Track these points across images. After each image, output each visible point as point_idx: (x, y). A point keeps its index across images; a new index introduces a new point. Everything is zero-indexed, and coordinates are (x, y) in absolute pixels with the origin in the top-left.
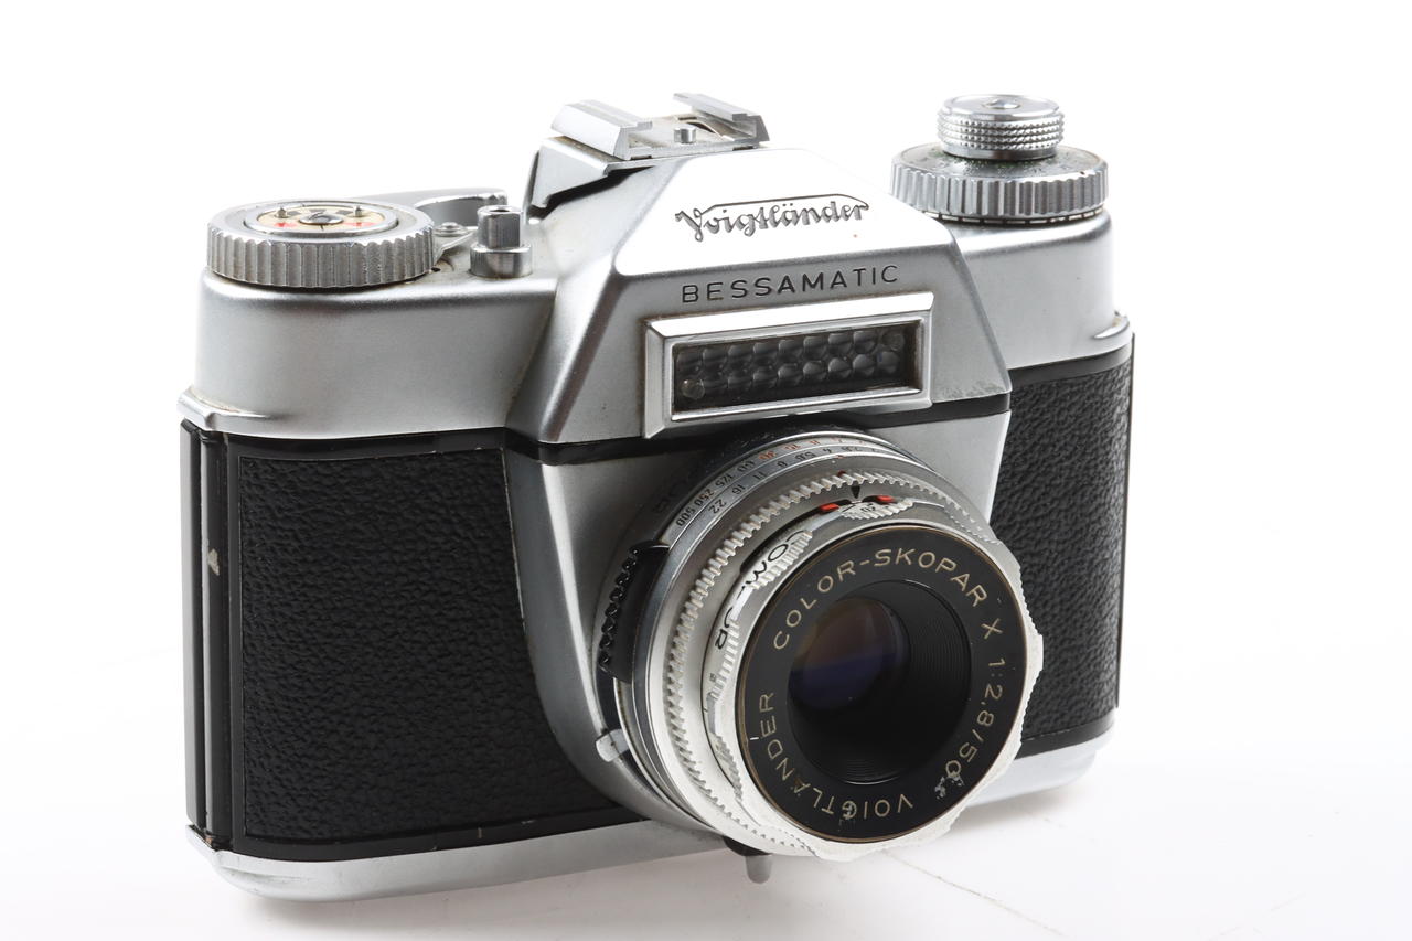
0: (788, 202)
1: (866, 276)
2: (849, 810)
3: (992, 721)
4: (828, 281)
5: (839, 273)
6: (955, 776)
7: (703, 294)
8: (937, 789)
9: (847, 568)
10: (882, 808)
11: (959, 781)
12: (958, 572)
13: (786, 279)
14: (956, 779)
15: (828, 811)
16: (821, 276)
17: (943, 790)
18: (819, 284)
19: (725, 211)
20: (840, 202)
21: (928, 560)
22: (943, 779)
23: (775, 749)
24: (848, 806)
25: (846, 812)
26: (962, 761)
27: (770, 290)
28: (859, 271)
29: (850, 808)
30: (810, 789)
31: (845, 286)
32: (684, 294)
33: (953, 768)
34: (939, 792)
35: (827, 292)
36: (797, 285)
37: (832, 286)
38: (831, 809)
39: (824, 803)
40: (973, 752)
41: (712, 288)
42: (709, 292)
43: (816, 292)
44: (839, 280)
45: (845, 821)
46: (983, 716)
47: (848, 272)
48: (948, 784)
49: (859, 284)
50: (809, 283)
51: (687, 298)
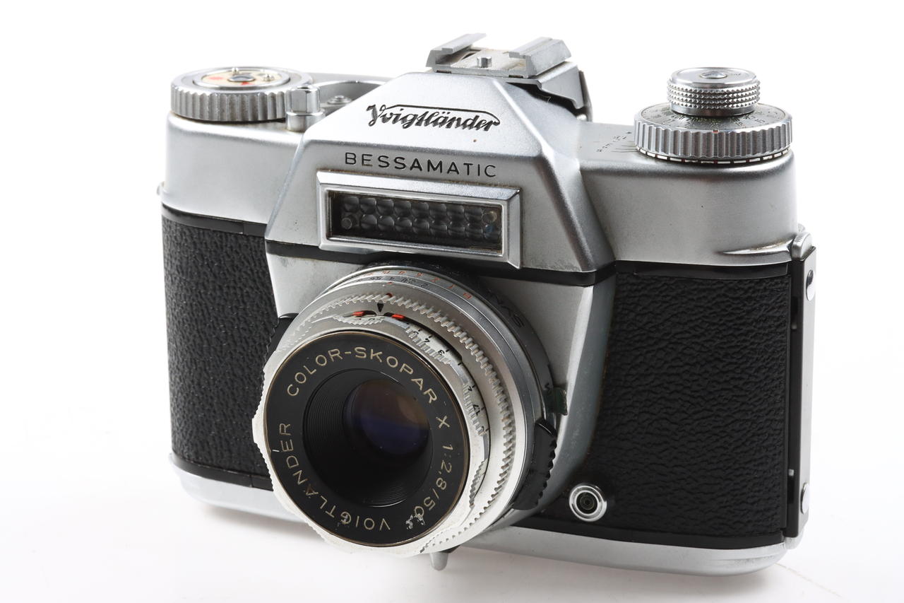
0: (447, 111)
1: (473, 169)
2: (346, 518)
3: (445, 486)
4: (445, 168)
5: (453, 164)
6: (420, 517)
7: (359, 160)
8: (408, 522)
9: (335, 353)
10: (369, 524)
11: (422, 521)
12: (415, 376)
13: (416, 160)
14: (421, 520)
15: (330, 514)
16: (440, 164)
17: (411, 524)
18: (439, 168)
19: (402, 110)
20: (482, 117)
21: (392, 362)
22: (412, 517)
23: (292, 462)
24: (345, 515)
25: (343, 519)
26: (426, 509)
27: (405, 166)
28: (468, 165)
29: (346, 517)
30: (318, 496)
31: (458, 173)
32: (347, 158)
33: (419, 511)
34: (408, 525)
35: (444, 175)
36: (424, 165)
37: (448, 172)
38: (332, 514)
39: (328, 508)
40: (432, 504)
41: (365, 157)
42: (363, 160)
43: (437, 174)
44: (453, 168)
45: (342, 525)
46: (440, 482)
47: (460, 163)
48: (415, 521)
49: (468, 174)
50: (433, 167)
51: (349, 161)
